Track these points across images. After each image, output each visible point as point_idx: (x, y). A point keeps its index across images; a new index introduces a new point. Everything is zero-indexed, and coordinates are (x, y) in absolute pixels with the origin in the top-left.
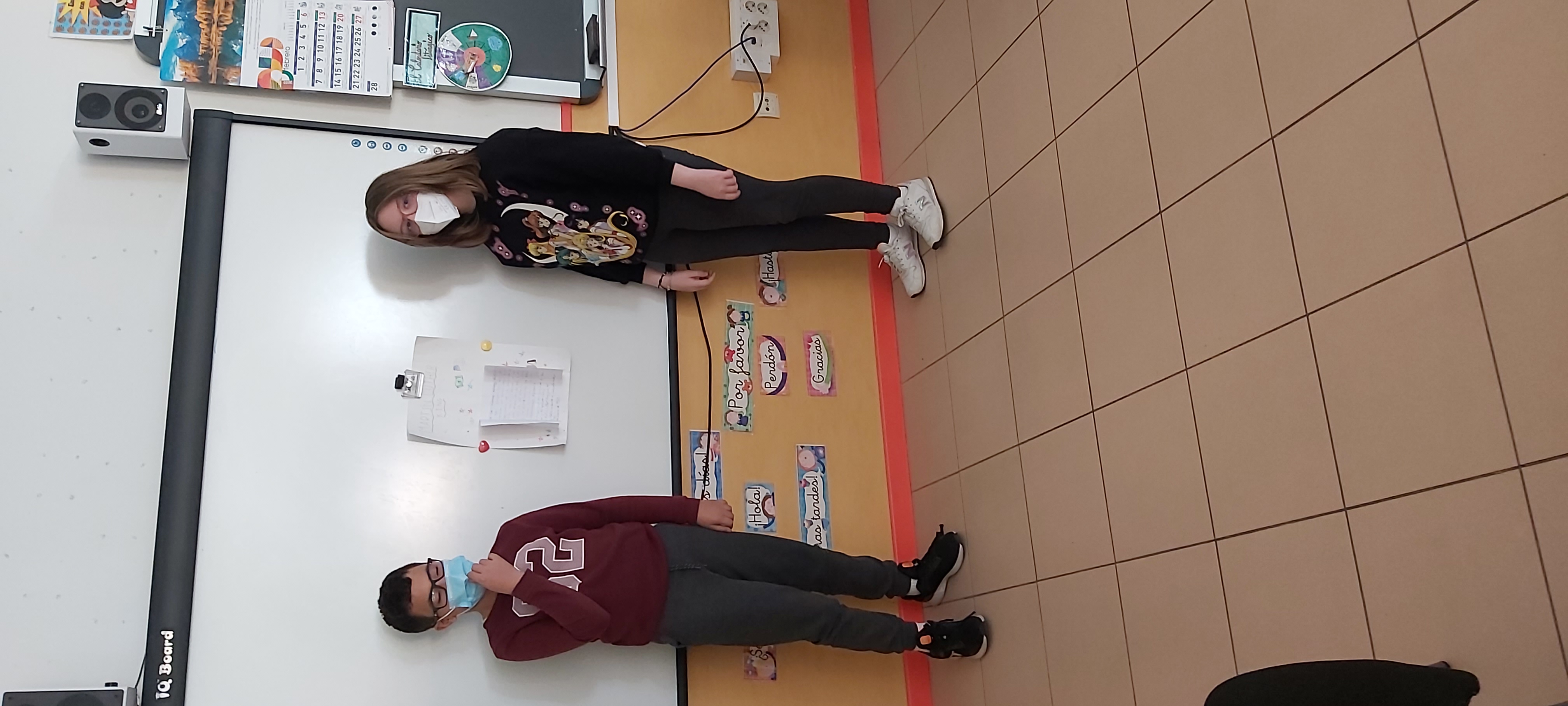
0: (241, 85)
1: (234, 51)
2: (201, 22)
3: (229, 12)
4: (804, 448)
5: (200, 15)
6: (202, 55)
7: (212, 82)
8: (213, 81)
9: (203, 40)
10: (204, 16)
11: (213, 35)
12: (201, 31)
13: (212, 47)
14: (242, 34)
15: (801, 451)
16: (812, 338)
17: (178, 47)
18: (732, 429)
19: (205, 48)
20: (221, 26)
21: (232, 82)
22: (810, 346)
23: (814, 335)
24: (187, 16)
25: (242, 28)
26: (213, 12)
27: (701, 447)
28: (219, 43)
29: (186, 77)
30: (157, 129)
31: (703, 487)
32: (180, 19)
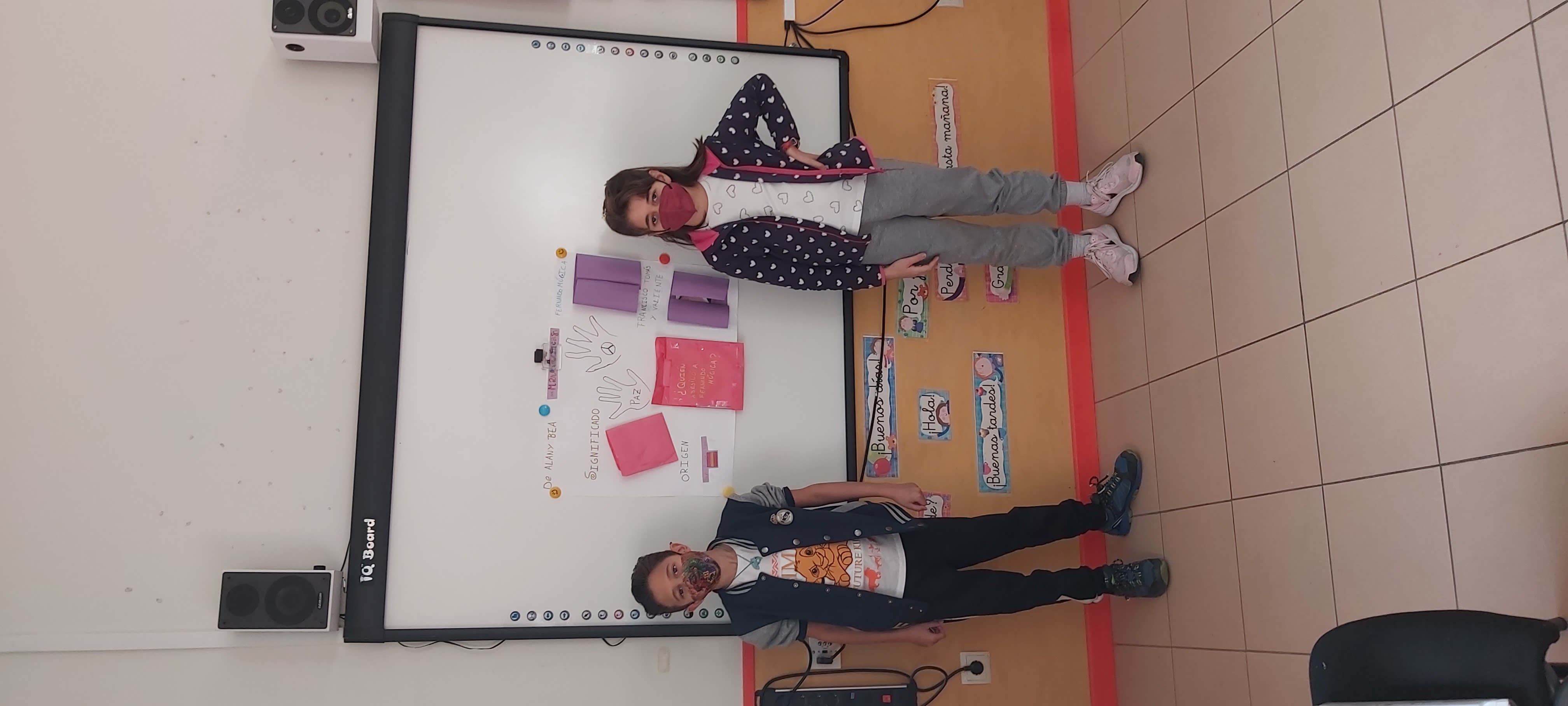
4: (981, 356)
15: (979, 359)
18: (906, 335)
27: (874, 354)
30: (348, 34)
31: (876, 394)
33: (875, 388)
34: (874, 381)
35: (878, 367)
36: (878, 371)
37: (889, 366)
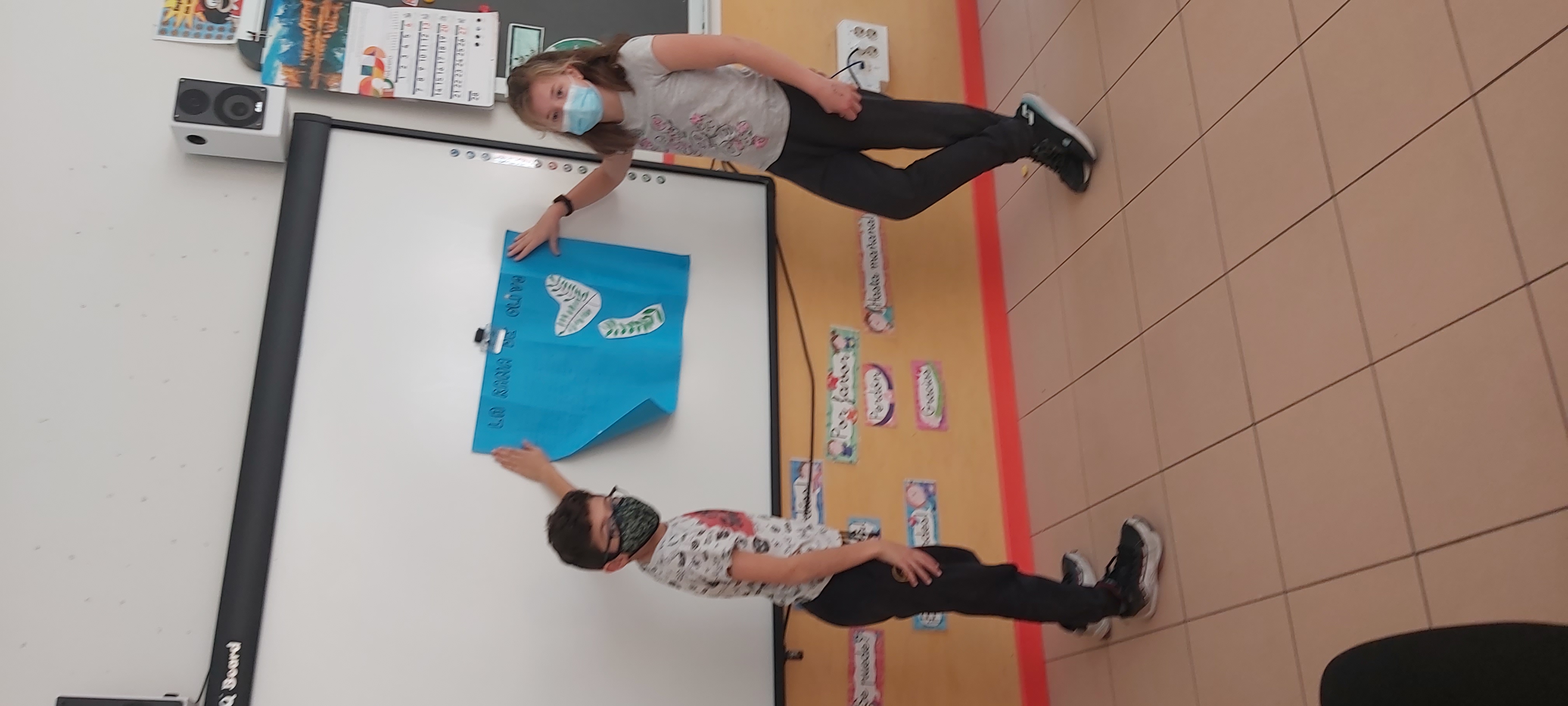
0: (343, 91)
1: (336, 58)
2: (305, 30)
3: (334, 20)
4: (913, 484)
5: (304, 22)
6: (306, 61)
8: (314, 86)
9: (306, 46)
10: (309, 24)
12: (304, 38)
13: (315, 54)
14: (345, 42)
15: (909, 487)
16: (922, 368)
17: (281, 52)
18: (834, 459)
19: (307, 55)
20: (325, 34)
21: (333, 87)
22: (918, 377)
23: (923, 365)
24: (291, 23)
25: (345, 37)
26: (317, 18)
27: (802, 477)
28: (322, 50)
29: (288, 82)
30: (255, 127)
32: (284, 26)
34: (802, 506)
35: (806, 492)
36: (806, 496)
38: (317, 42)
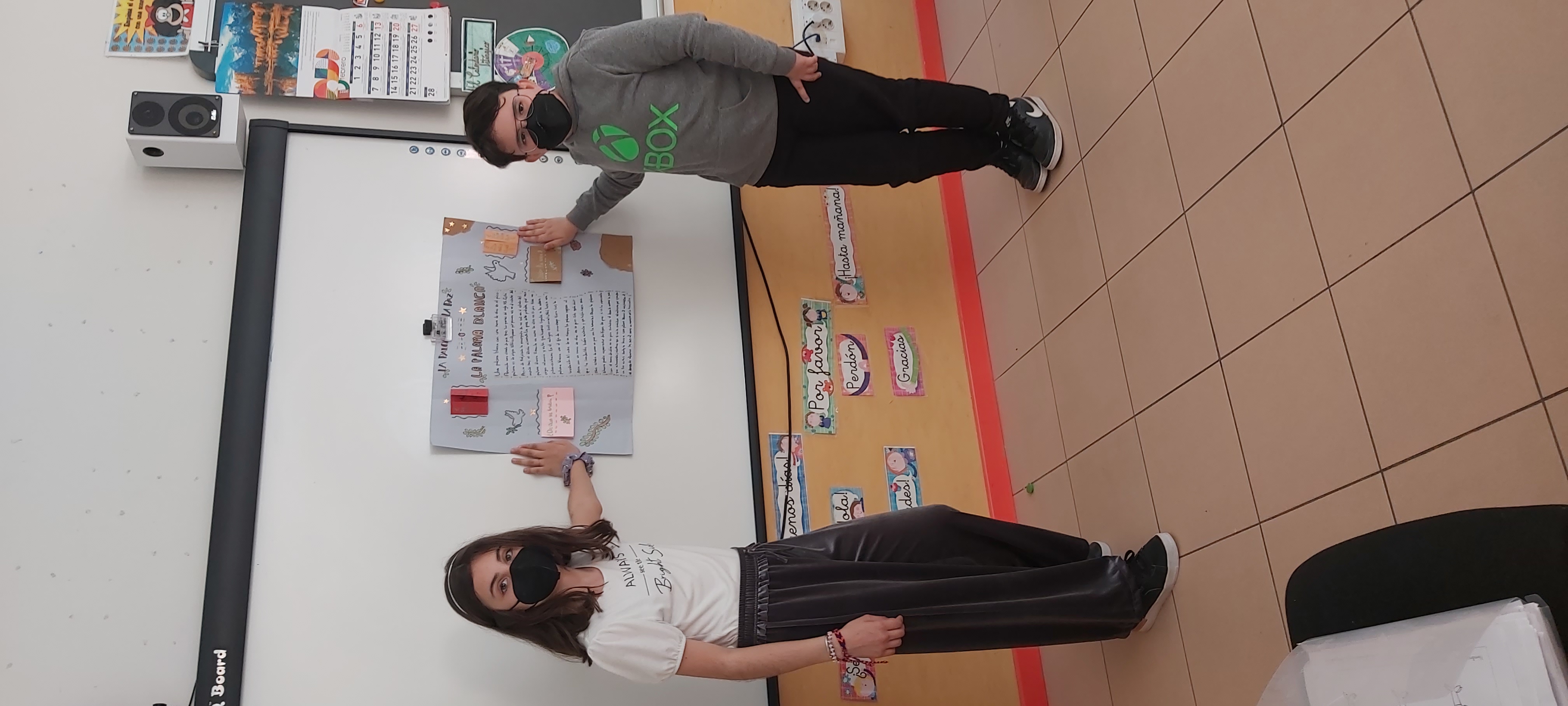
0: (297, 95)
1: (290, 63)
2: (257, 37)
3: (285, 25)
4: (892, 451)
5: (255, 29)
6: (258, 68)
7: (268, 94)
8: (269, 92)
9: (259, 52)
10: (259, 30)
11: (269, 48)
12: (256, 45)
13: (268, 59)
14: (297, 46)
15: (889, 454)
16: (895, 336)
17: (234, 60)
18: (813, 431)
19: (261, 61)
20: (277, 40)
21: (288, 92)
22: (892, 344)
23: (896, 333)
24: (242, 31)
25: (297, 41)
26: (269, 26)
27: (782, 451)
28: (274, 56)
29: (241, 90)
30: (212, 135)
31: (786, 493)
32: (235, 34)
33: (785, 487)
34: (783, 480)
35: (787, 465)
36: (786, 469)
37: (798, 464)
38: (269, 47)
